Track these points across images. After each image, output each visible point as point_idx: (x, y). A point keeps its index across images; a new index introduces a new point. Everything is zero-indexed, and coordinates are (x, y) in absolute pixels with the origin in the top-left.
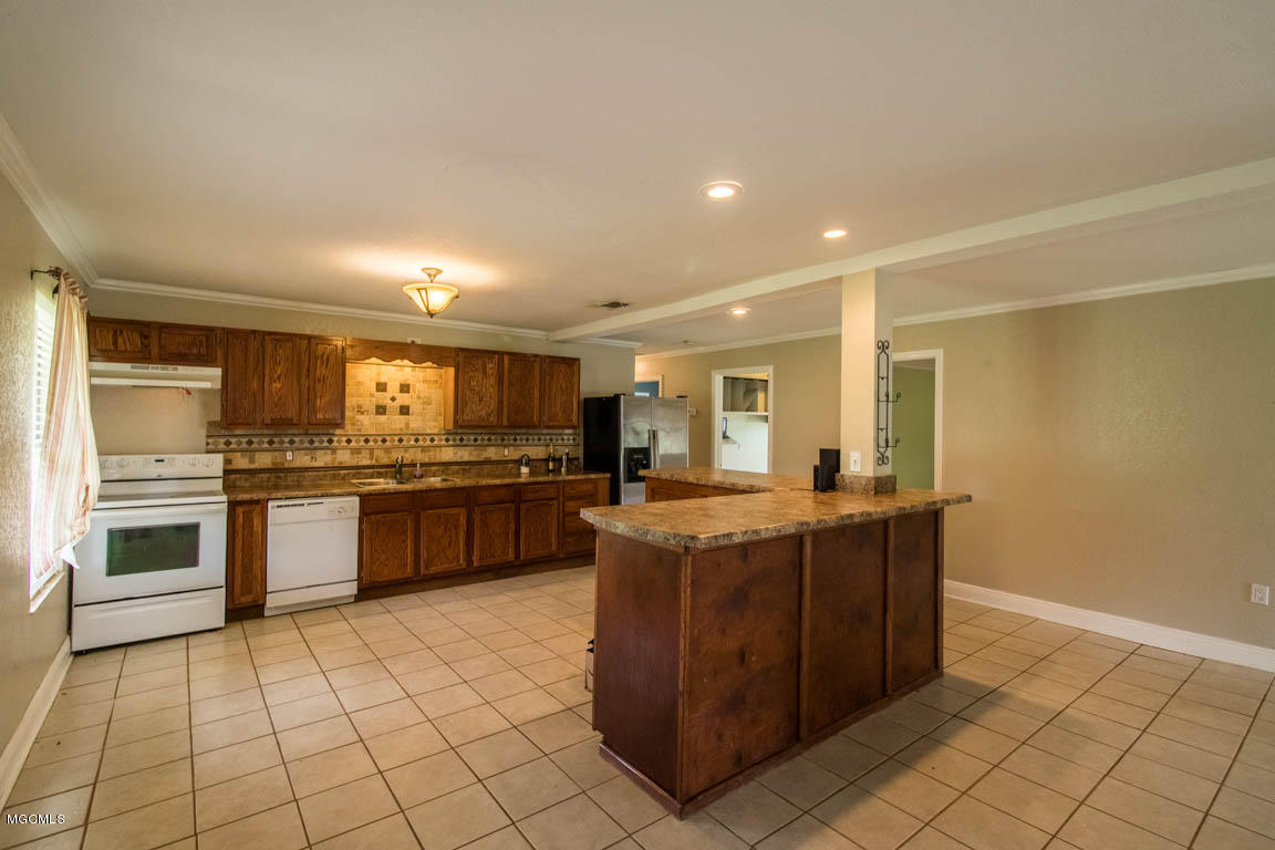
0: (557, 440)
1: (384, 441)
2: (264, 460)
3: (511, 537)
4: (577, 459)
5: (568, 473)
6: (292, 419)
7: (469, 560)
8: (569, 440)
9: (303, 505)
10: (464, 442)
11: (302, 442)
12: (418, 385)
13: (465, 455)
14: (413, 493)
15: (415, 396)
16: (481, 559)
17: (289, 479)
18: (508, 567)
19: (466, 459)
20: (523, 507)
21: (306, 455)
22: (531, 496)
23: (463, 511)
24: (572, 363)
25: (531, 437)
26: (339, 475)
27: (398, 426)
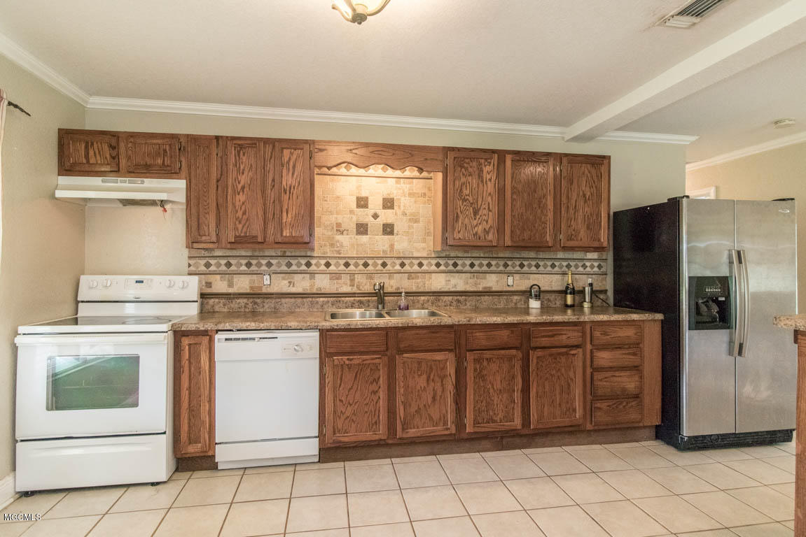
0: (576, 266)
1: (366, 265)
2: (242, 284)
3: (517, 396)
4: (605, 292)
5: (593, 309)
6: (256, 237)
7: (460, 425)
8: (592, 267)
9: (254, 339)
10: (459, 268)
11: (279, 265)
12: (403, 198)
13: (459, 283)
14: (387, 330)
15: (399, 213)
16: (476, 423)
17: (266, 306)
18: (513, 436)
19: (461, 288)
20: (533, 356)
21: (284, 279)
22: (545, 341)
23: (451, 357)
24: (599, 163)
25: (541, 263)
26: (317, 302)
27: (381, 248)
